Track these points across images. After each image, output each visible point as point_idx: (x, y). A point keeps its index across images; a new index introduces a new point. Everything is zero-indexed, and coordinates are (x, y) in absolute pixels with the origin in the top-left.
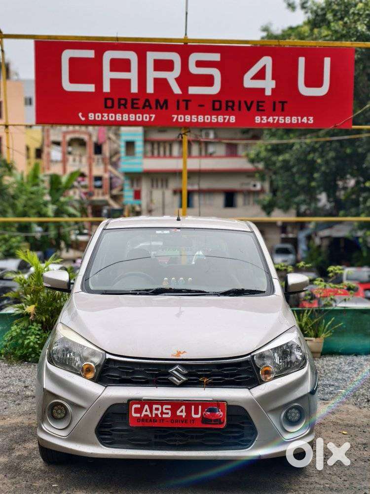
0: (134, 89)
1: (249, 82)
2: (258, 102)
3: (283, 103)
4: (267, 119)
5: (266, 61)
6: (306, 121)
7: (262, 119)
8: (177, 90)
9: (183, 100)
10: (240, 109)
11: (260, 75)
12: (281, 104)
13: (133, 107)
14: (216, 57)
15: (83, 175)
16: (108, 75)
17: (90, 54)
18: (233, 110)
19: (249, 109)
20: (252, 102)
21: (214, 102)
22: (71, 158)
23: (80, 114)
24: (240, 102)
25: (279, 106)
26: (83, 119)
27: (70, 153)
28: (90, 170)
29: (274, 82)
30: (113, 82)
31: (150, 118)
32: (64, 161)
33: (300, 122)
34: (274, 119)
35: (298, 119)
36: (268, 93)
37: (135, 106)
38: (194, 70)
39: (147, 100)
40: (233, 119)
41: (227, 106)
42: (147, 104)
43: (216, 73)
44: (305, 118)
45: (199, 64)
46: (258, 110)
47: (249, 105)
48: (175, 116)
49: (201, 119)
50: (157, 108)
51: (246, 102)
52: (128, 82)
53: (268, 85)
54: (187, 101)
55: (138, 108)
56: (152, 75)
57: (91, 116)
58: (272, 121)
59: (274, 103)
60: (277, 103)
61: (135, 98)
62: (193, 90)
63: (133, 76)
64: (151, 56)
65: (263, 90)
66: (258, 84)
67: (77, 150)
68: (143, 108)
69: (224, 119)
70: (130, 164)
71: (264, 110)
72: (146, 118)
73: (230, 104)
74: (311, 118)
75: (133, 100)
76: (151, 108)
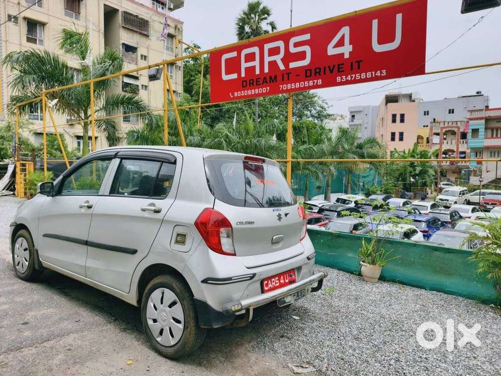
0: (258, 72)
1: (331, 51)
2: (339, 65)
3: (359, 62)
4: (346, 78)
5: (345, 31)
6: (379, 75)
7: (342, 78)
8: (282, 67)
9: (286, 74)
10: (325, 74)
11: (341, 43)
12: (357, 63)
13: (257, 84)
14: (307, 37)
15: (453, 151)
16: (244, 65)
17: (234, 54)
18: (320, 74)
19: (331, 72)
20: (334, 66)
21: (306, 71)
22: (445, 142)
23: (230, 94)
24: (325, 68)
25: (355, 65)
26: (232, 97)
27: (445, 139)
28: (458, 148)
29: (351, 46)
30: (246, 69)
31: (267, 89)
32: (441, 144)
33: (374, 76)
34: (351, 77)
35: (372, 74)
36: (347, 56)
37: (258, 83)
38: (293, 50)
39: (265, 78)
40: (320, 82)
41: (316, 73)
42: (265, 81)
43: (307, 49)
44: (379, 72)
45: (296, 45)
46: (339, 71)
47: (331, 69)
48: (282, 86)
49: (297, 85)
50: (270, 82)
51: (329, 67)
52: (254, 67)
53: (346, 50)
54: (288, 74)
55: (260, 84)
56: (267, 59)
57: (236, 94)
58: (350, 79)
59: (352, 63)
60: (354, 62)
61: (258, 78)
62: (292, 65)
63: (256, 63)
64: (267, 47)
65: (343, 54)
66: (339, 51)
67: (450, 137)
68: (263, 84)
69: (314, 83)
70: (473, 142)
71: (343, 71)
72: (264, 90)
73: (318, 70)
74: (384, 71)
75: (257, 79)
76: (267, 83)
